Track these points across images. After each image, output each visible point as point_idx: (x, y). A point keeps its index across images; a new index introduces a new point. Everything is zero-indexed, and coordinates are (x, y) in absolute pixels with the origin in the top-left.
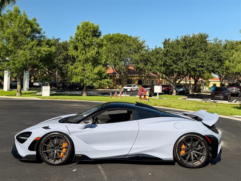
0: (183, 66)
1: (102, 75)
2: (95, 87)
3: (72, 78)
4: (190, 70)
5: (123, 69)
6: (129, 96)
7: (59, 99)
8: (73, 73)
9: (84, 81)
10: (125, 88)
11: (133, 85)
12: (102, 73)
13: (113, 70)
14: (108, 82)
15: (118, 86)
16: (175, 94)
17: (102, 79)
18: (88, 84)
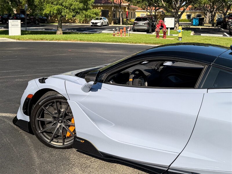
9: (62, 12)
10: (94, 21)
17: (87, 10)
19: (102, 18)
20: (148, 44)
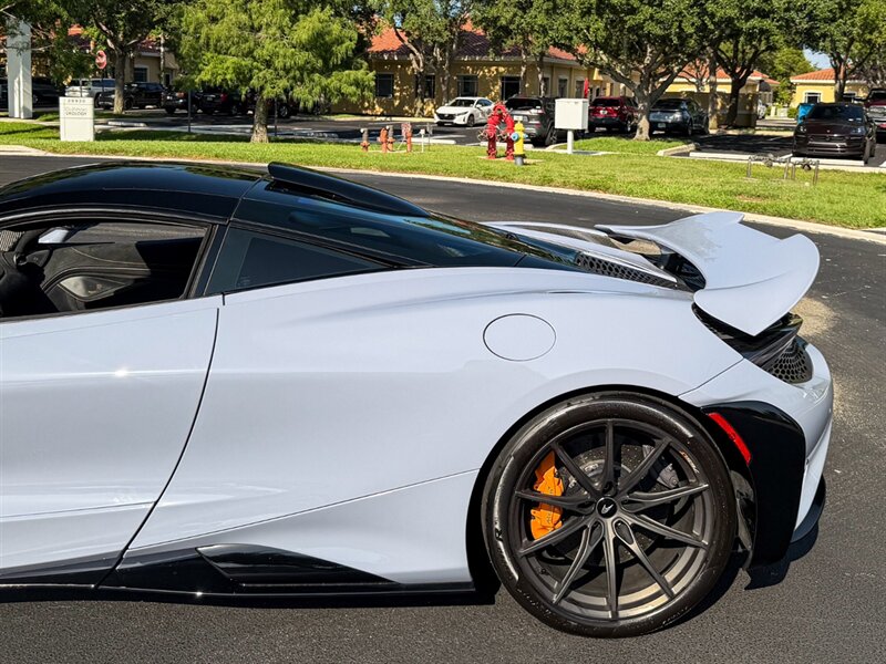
0: (681, 13)
1: (332, 53)
2: (301, 105)
3: (201, 65)
4: (712, 27)
5: (437, 30)
6: (453, 142)
7: (127, 153)
8: (202, 41)
9: (251, 78)
10: (446, 110)
11: (476, 99)
12: (333, 43)
13: (398, 35)
14: (357, 83)
15: (419, 105)
16: (646, 134)
17: (333, 70)
18: (268, 93)
19: (472, 102)
20: (388, 171)
